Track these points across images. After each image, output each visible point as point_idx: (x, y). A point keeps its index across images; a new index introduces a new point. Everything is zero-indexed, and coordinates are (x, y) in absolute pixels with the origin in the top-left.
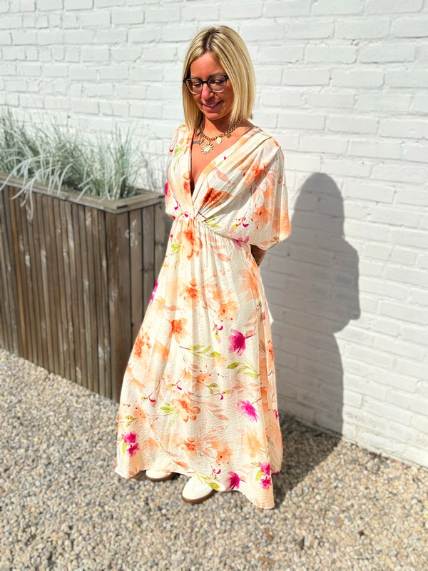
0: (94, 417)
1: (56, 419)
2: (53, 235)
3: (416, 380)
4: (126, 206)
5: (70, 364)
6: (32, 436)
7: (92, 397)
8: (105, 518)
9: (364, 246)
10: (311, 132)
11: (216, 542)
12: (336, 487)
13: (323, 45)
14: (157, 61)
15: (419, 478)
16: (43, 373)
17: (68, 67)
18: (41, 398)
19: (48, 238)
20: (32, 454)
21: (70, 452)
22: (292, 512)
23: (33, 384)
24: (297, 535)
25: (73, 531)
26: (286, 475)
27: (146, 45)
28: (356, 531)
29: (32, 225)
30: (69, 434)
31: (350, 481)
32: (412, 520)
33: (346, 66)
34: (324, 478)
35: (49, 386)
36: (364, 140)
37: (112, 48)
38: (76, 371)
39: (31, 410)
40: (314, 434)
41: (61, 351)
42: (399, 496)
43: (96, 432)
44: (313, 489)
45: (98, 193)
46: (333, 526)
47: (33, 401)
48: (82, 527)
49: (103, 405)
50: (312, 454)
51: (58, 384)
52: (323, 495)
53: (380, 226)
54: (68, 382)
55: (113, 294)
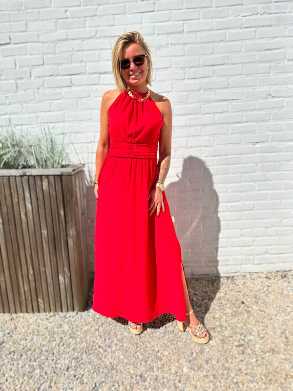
2: (10, 204)
19: (4, 209)
33: (180, 81)
38: (38, 302)
41: (23, 292)
51: (23, 318)
54: (31, 314)
55: (71, 232)
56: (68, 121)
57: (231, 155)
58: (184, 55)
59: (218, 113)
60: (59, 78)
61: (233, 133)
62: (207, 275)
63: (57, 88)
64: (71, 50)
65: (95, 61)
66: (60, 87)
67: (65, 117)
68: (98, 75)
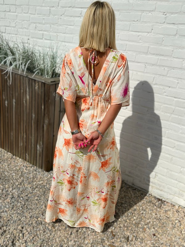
0: (34, 177)
1: (16, 177)
2: (19, 93)
3: (181, 168)
4: (55, 81)
5: (23, 152)
6: (5, 184)
7: (33, 167)
8: (39, 224)
9: (162, 107)
10: (142, 53)
11: (89, 237)
12: (142, 213)
13: (150, 14)
14: (72, 16)
15: (179, 211)
16: (10, 156)
17: (30, 16)
18: (9, 167)
19: (17, 94)
20: (5, 192)
21: (23, 192)
22: (123, 224)
23: (6, 160)
24: (125, 235)
25: (24, 230)
26: (121, 207)
27: (67, 9)
28: (152, 234)
29: (10, 88)
30: (22, 184)
31: (149, 211)
32: (176, 229)
33: (160, 24)
34: (137, 209)
35: (13, 161)
36: (166, 58)
37: (51, 9)
38: (26, 155)
39: (5, 172)
40: (132, 189)
41: (20, 146)
42: (170, 219)
43: (34, 184)
44: (132, 214)
45: (42, 75)
46: (141, 231)
47: (5, 168)
48: (28, 228)
49: (38, 171)
50: (132, 198)
51: (17, 161)
52: (137, 217)
53: (170, 98)
54: (22, 160)
55: (46, 121)
60: (75, 9)
67: (73, 39)
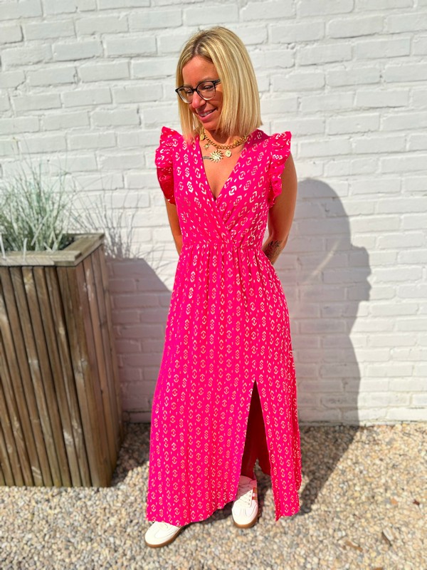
4: (80, 255)
13: (257, 51)
15: (407, 432)
22: (351, 514)
27: (30, 68)
28: (411, 503)
33: (285, 70)
36: (313, 140)
38: (31, 472)
42: (409, 455)
44: (347, 482)
51: (9, 496)
53: (340, 219)
55: (80, 364)
56: (73, 150)
57: (379, 214)
58: (293, 17)
59: (357, 133)
60: (52, 67)
61: (384, 173)
62: (327, 422)
63: (51, 87)
64: (74, 11)
65: (120, 33)
66: (56, 86)
67: (68, 141)
68: (126, 60)
